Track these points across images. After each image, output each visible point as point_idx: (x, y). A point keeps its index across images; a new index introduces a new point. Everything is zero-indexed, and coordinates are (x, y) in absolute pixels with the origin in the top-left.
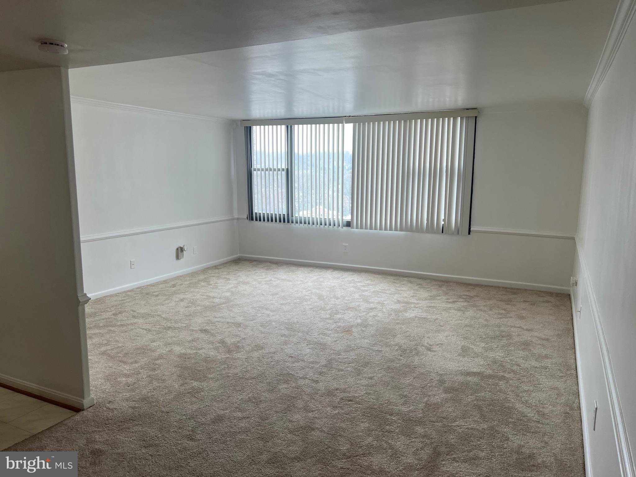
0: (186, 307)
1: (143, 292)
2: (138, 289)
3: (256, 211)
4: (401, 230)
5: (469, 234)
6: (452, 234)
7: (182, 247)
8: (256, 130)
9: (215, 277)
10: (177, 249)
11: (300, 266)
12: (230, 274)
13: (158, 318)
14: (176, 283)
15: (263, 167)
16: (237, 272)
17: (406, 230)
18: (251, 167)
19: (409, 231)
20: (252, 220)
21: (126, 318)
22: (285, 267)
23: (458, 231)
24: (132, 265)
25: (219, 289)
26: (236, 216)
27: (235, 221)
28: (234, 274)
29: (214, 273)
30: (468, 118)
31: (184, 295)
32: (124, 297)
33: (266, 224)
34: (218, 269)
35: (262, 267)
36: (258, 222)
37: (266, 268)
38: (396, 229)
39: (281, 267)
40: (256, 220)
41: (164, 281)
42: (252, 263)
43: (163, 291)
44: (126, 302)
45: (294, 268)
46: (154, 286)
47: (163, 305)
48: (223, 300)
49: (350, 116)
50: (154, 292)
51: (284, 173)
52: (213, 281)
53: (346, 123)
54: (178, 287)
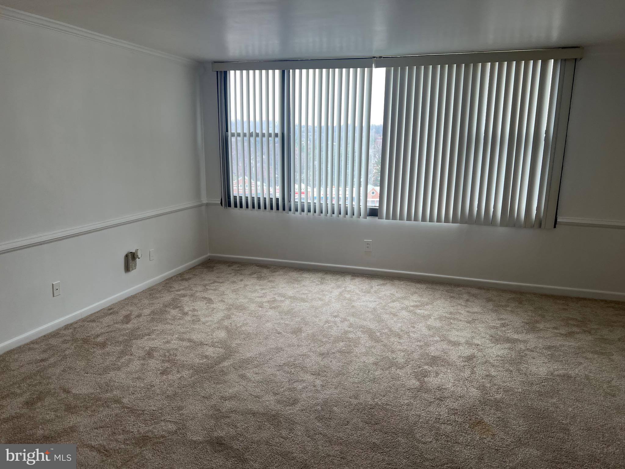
0: (162, 373)
1: (78, 336)
2: (68, 329)
3: (235, 193)
4: (454, 221)
5: (555, 227)
6: (533, 227)
7: (134, 251)
8: (234, 77)
9: (187, 296)
10: (127, 256)
11: (302, 270)
12: (207, 289)
13: (116, 409)
14: (129, 312)
15: (246, 131)
16: (216, 284)
17: (463, 221)
18: (227, 131)
19: (466, 223)
20: (230, 205)
21: (52, 415)
22: (281, 272)
23: (539, 223)
24: (55, 291)
25: (204, 323)
26: (205, 201)
27: (203, 208)
28: (215, 290)
29: (183, 289)
30: (564, 61)
31: (149, 339)
32: (45, 351)
33: (250, 212)
34: (186, 280)
35: (250, 275)
36: (238, 210)
37: (255, 276)
38: (447, 220)
39: (278, 273)
40: (236, 206)
41: (109, 310)
42: (232, 268)
43: (111, 332)
44: (49, 367)
45: (295, 275)
46: (94, 321)
47: (119, 369)
48: (221, 350)
49: (380, 57)
50: (98, 336)
51: (278, 140)
52: (188, 305)
53: (376, 67)
54: (135, 321)
